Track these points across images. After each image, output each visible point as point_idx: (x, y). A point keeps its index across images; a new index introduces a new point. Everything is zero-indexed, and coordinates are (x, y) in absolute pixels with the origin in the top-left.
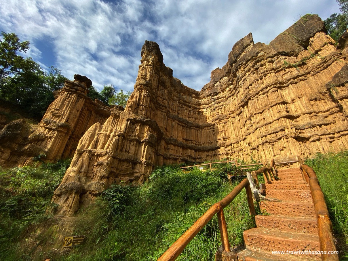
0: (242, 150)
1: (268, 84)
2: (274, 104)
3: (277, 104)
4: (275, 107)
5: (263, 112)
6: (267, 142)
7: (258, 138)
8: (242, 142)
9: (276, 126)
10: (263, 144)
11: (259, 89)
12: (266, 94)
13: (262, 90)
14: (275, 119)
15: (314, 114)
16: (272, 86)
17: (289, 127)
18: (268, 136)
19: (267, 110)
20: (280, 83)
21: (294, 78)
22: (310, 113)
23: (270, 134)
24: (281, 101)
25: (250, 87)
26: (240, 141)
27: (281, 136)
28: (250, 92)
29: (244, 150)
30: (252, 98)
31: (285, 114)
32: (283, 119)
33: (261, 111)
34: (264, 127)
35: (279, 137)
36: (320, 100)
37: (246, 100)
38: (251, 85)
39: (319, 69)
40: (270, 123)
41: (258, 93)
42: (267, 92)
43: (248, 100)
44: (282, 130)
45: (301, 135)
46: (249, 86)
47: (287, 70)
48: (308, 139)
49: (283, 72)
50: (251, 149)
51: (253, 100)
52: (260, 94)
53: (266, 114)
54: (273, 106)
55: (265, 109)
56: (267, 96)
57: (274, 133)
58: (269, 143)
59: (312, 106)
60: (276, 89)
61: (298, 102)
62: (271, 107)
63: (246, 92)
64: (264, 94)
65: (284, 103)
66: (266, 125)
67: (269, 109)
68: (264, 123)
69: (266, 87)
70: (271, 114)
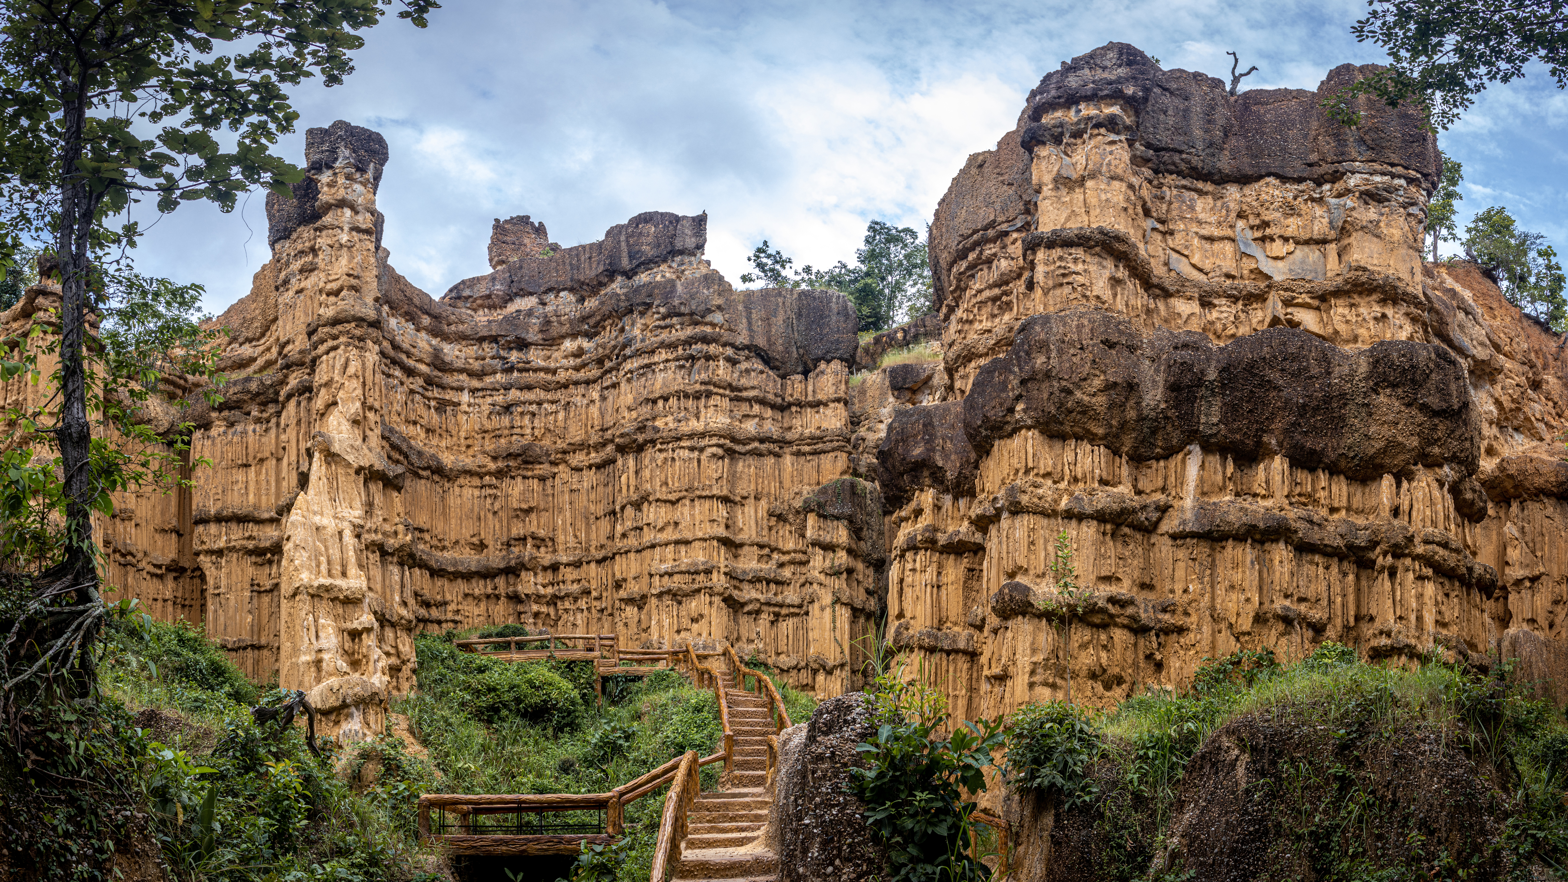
0: (589, 593)
1: (709, 428)
2: (707, 493)
3: (712, 497)
4: (707, 504)
5: (678, 500)
6: (669, 592)
7: (651, 575)
8: (593, 565)
9: (698, 556)
10: (660, 596)
11: (685, 428)
12: (696, 453)
13: (691, 436)
14: (700, 535)
15: (766, 551)
16: (715, 441)
17: (723, 570)
18: (676, 578)
19: (687, 502)
20: (734, 440)
21: (762, 441)
22: (761, 546)
23: (681, 572)
24: (725, 492)
25: (660, 403)
26: (588, 563)
27: (702, 585)
28: (659, 423)
29: (594, 594)
30: (659, 446)
31: (721, 532)
32: (715, 543)
33: (672, 497)
34: (671, 548)
35: (696, 586)
36: (785, 521)
37: (640, 438)
38: (666, 399)
39: (807, 449)
40: (687, 542)
41: (679, 439)
42: (702, 450)
43: (646, 442)
44: (708, 572)
45: (736, 593)
46: (661, 397)
47: (757, 408)
48: (743, 605)
49: (745, 408)
50: (621, 600)
51: (660, 451)
52: (683, 444)
53: (684, 512)
54: (705, 497)
55: (684, 497)
56: (699, 461)
57: (689, 572)
58: (675, 595)
59: (770, 529)
60: (720, 452)
61: (749, 509)
62: (700, 497)
63: (646, 410)
64: (692, 449)
65: (725, 500)
66: (677, 542)
67: (693, 500)
68: (674, 538)
69: (703, 435)
70: (692, 516)
